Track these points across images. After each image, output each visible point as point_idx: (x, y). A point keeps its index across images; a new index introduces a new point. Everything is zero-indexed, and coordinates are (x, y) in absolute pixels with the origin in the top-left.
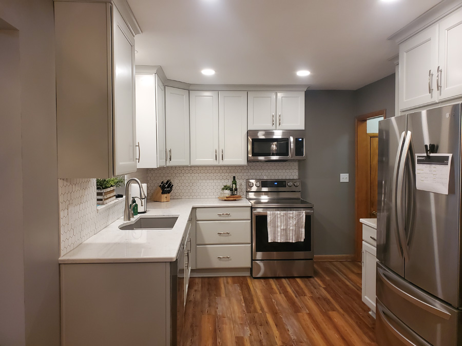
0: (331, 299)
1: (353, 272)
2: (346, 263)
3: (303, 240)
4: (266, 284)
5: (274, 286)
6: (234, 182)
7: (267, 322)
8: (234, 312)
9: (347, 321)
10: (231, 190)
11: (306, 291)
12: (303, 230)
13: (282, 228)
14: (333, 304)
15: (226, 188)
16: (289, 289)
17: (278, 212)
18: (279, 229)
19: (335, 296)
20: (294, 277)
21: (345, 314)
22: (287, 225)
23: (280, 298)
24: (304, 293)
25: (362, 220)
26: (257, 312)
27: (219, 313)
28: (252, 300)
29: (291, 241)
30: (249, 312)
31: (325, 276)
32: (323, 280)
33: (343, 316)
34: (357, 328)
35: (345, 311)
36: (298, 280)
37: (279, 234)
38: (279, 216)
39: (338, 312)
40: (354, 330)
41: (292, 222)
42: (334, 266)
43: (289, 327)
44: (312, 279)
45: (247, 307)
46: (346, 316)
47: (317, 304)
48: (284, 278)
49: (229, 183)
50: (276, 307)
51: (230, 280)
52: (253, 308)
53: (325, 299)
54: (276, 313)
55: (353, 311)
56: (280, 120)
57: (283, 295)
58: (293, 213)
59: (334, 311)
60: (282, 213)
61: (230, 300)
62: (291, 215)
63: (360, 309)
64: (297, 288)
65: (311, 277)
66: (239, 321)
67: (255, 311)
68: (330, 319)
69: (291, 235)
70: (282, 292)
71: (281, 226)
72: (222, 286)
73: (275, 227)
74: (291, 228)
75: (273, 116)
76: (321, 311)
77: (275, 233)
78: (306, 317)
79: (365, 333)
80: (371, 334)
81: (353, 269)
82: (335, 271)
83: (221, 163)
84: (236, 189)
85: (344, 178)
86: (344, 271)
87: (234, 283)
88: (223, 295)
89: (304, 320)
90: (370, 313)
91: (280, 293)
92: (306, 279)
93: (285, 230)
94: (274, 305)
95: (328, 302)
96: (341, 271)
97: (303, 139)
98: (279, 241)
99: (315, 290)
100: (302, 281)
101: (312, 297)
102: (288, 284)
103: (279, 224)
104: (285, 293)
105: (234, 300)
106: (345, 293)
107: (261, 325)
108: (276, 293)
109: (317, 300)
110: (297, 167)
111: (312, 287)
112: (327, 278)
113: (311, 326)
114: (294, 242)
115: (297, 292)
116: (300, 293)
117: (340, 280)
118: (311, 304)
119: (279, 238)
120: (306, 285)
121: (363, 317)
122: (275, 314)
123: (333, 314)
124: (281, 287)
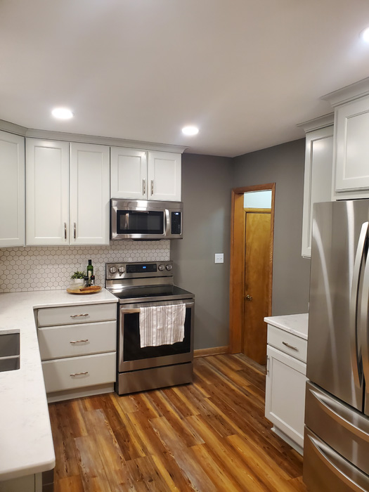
0: (224, 416)
1: (233, 370)
2: (220, 357)
3: (182, 340)
4: (138, 403)
5: (150, 406)
6: (90, 268)
7: (158, 473)
8: (106, 461)
9: (253, 449)
10: (86, 279)
11: (191, 407)
12: (183, 327)
13: (158, 327)
14: (228, 424)
15: (77, 275)
16: (170, 408)
17: (154, 308)
18: (155, 330)
19: (226, 410)
20: (169, 387)
21: (247, 437)
22: (164, 324)
23: (162, 423)
24: (189, 410)
25: (266, 319)
26: (139, 457)
27: (86, 470)
28: (128, 435)
29: (168, 343)
30: (128, 458)
31: (204, 379)
32: (204, 387)
33: (245, 440)
34: (268, 458)
35: (245, 431)
36: (175, 390)
37: (154, 336)
38: (155, 312)
39: (238, 434)
40: (266, 462)
41: (171, 319)
42: (210, 363)
43: (188, 476)
44: (191, 386)
45: (124, 448)
46: (250, 440)
47: (210, 427)
48: (158, 389)
49: (82, 269)
50: (162, 441)
51: (88, 403)
52: (131, 449)
53: (217, 417)
54: (165, 452)
55: (254, 431)
56: (152, 187)
57: (164, 418)
58: (171, 307)
59: (232, 434)
60: (159, 308)
61: (95, 440)
62: (170, 310)
63: (260, 425)
64: (179, 404)
65: (189, 384)
66: (118, 480)
67: (137, 455)
68: (232, 448)
69: (169, 335)
70: (162, 414)
71: (156, 326)
72: (79, 416)
73: (149, 327)
74: (169, 326)
75: (144, 181)
76: (219, 438)
77: (149, 335)
78: (204, 452)
79: (280, 464)
80: (286, 464)
81: (231, 366)
82: (214, 371)
83: (73, 242)
84: (93, 278)
85: (219, 258)
86: (222, 369)
87: (95, 407)
88: (84, 433)
89: (203, 457)
90: (273, 429)
91: (160, 416)
92: (185, 388)
93: (162, 330)
94: (158, 438)
95: (222, 421)
96: (219, 370)
97: (180, 213)
98: (154, 345)
99: (200, 404)
100: (182, 392)
101: (200, 416)
102: (166, 399)
103: (155, 323)
104: (166, 413)
105: (101, 439)
106: (236, 404)
107: (151, 481)
108: (156, 417)
109: (208, 418)
110: (169, 247)
111: (195, 399)
112: (208, 383)
113: (215, 466)
114: (172, 343)
115: (180, 410)
116: (185, 413)
117: (223, 384)
118: (202, 427)
119: (154, 341)
120: (187, 397)
121: (267, 437)
122: (163, 453)
123: (233, 439)
124: (158, 405)
